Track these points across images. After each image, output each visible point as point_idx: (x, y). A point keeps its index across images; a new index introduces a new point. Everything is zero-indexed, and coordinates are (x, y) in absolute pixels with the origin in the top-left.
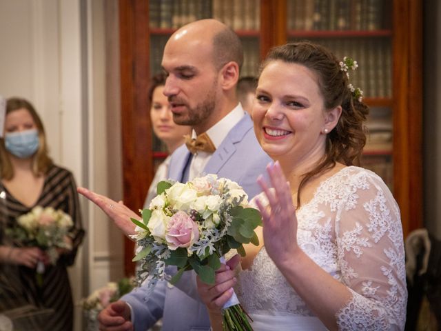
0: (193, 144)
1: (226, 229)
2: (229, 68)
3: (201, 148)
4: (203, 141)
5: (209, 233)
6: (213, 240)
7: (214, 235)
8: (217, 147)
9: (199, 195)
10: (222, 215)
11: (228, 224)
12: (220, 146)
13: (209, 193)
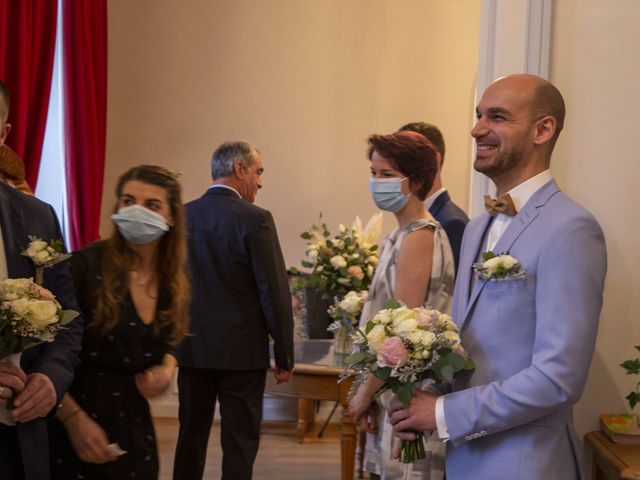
0: (494, 204)
1: (430, 364)
2: (546, 122)
3: (501, 209)
4: (504, 202)
5: (416, 362)
6: (418, 370)
7: (419, 366)
8: (518, 210)
9: (419, 327)
10: (431, 350)
11: (433, 361)
12: (522, 210)
13: (426, 329)
